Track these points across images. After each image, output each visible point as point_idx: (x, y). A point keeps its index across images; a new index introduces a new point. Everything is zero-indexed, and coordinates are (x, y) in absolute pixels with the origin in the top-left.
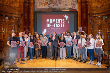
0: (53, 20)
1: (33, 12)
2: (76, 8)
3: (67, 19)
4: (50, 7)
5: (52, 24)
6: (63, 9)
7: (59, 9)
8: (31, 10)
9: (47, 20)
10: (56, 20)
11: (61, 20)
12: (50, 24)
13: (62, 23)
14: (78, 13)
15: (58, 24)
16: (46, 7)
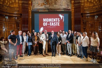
0: (49, 19)
1: (31, 12)
2: (70, 8)
3: (62, 18)
4: (46, 7)
5: (49, 23)
6: (58, 9)
7: (54, 9)
8: (29, 10)
9: (44, 19)
10: (52, 19)
11: (57, 19)
12: (46, 23)
13: (57, 22)
14: (72, 13)
15: (54, 22)
16: (43, 7)
